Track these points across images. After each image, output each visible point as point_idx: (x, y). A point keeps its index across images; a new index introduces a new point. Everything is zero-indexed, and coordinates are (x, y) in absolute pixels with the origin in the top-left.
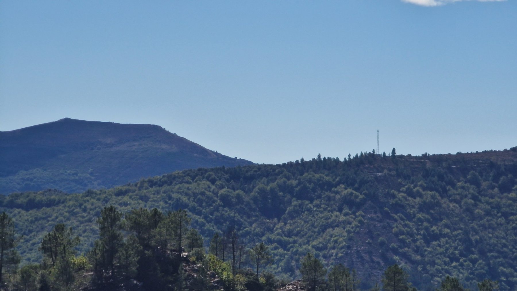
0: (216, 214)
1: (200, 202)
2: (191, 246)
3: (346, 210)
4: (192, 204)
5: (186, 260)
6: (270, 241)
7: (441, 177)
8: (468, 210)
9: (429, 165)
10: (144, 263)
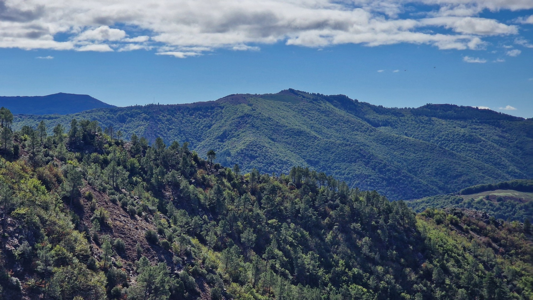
0: (106, 122)
1: (101, 118)
2: (99, 131)
3: (144, 121)
4: (98, 119)
5: (97, 135)
6: (122, 130)
7: (172, 111)
8: (181, 121)
9: (169, 108)
10: (84, 136)
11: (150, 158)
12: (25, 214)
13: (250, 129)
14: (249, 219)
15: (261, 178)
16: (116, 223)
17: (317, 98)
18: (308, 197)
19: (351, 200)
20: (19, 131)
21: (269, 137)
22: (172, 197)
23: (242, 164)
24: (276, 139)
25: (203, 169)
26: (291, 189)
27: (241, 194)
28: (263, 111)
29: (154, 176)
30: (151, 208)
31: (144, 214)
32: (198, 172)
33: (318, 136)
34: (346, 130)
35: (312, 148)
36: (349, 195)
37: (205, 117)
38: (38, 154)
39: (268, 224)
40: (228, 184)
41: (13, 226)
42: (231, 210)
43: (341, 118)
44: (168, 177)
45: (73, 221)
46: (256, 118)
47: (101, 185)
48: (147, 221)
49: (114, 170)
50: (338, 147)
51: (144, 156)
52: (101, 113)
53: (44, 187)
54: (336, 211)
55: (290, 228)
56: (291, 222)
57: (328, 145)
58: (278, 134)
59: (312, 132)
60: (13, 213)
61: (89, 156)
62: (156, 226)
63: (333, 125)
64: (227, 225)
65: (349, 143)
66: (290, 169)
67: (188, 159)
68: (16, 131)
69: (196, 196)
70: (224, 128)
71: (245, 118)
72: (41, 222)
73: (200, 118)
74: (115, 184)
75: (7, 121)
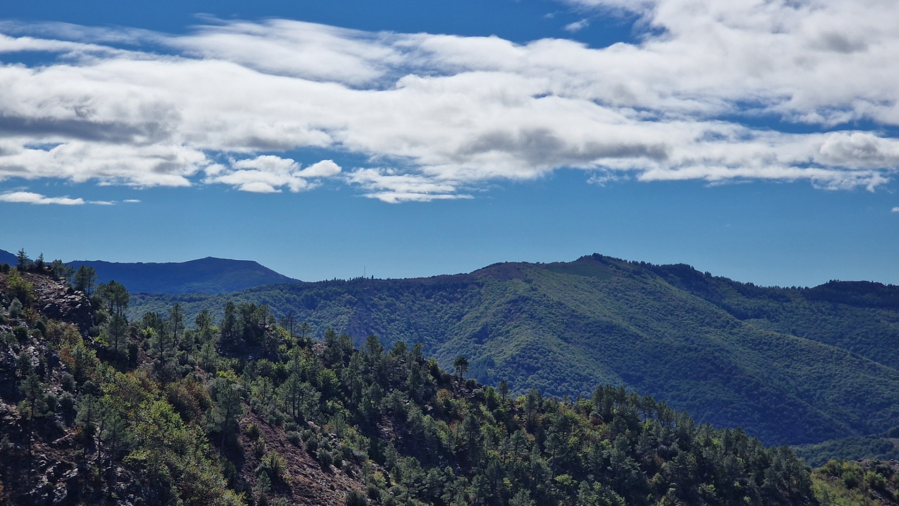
0: (283, 307)
1: (275, 300)
2: (270, 323)
3: (348, 306)
4: (271, 301)
5: (267, 329)
6: (310, 321)
7: (396, 291)
8: (409, 307)
9: (390, 285)
10: (246, 330)
11: (357, 369)
12: (145, 461)
13: (527, 323)
14: (523, 473)
15: (544, 404)
16: (297, 477)
17: (641, 270)
18: (624, 437)
19: (698, 444)
20: (139, 321)
21: (559, 336)
22: (393, 435)
23: (513, 380)
24: (572, 338)
25: (448, 389)
26: (595, 423)
27: (511, 431)
28: (549, 291)
29: (363, 399)
30: (357, 453)
31: (344, 463)
32: (439, 393)
33: (641, 334)
34: (690, 324)
35: (631, 354)
36: (695, 436)
37: (451, 300)
38: (169, 361)
39: (555, 482)
40: (489, 414)
41: (125, 480)
42: (494, 458)
43: (681, 303)
44: (387, 402)
45: (226, 474)
46: (538, 303)
47: (273, 413)
48: (351, 475)
49: (295, 389)
50: (676, 352)
51: (347, 366)
52: (275, 292)
53: (176, 416)
54: (672, 462)
55: (592, 489)
56: (596, 479)
57: (659, 349)
58: (574, 331)
59: (631, 327)
60: (126, 459)
61: (254, 364)
62: (365, 484)
63: (667, 316)
64: (486, 483)
65: (695, 346)
66: (594, 389)
67: (421, 372)
68: (134, 321)
69: (434, 434)
70: (484, 320)
71: (519, 302)
72: (172, 475)
73: (443, 303)
74: (296, 411)
75: (119, 304)
